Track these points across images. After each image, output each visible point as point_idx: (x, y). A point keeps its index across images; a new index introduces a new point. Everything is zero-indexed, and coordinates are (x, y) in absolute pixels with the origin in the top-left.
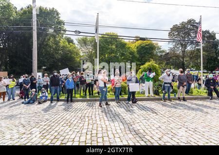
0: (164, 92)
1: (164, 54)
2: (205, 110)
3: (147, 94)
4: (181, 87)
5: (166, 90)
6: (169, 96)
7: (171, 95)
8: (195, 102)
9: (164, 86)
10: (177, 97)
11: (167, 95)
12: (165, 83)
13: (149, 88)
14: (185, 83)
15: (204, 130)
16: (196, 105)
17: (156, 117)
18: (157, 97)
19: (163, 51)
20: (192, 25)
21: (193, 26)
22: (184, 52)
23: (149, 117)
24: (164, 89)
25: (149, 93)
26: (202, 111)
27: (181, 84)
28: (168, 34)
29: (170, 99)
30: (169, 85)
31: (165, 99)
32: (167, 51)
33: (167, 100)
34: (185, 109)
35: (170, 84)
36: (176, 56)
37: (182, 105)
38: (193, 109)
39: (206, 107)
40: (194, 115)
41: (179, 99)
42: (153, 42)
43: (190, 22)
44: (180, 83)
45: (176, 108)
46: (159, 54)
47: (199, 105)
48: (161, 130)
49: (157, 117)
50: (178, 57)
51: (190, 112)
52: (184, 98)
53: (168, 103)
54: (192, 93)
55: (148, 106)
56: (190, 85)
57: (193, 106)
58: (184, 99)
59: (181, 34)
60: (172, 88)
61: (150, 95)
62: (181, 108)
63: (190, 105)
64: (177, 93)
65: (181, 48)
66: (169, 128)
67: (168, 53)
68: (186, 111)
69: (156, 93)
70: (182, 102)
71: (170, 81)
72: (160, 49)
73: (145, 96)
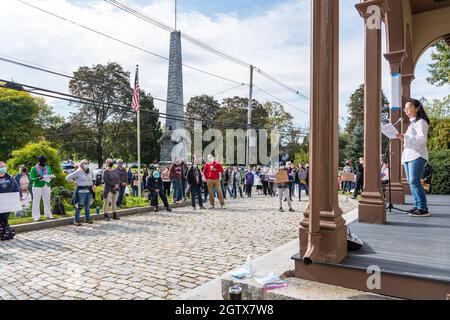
0: (77, 206)
1: (59, 125)
2: (152, 228)
3: (36, 216)
4: (110, 194)
5: (82, 203)
6: (87, 213)
7: (91, 210)
8: (133, 218)
9: (77, 193)
10: (102, 213)
11: (83, 211)
12: (81, 188)
13: (42, 201)
14: (117, 186)
15: (158, 257)
16: (137, 222)
17: (72, 256)
18: (61, 218)
19: (57, 120)
20: (115, 75)
21: (118, 77)
22: (100, 125)
23: (57, 260)
24: (77, 200)
25: (42, 213)
26: (147, 231)
27: (110, 188)
28: (68, 84)
29: (89, 220)
30: (87, 191)
31: (79, 221)
32: (67, 121)
33: (83, 221)
34: (121, 232)
35: (90, 188)
36: (86, 133)
37: (113, 227)
38: (134, 231)
39: (151, 223)
40: (137, 239)
41: (106, 217)
42: (33, 95)
43: (112, 67)
44: (107, 185)
45: (104, 233)
46: (47, 125)
47: (142, 223)
48: (91, 275)
49: (74, 256)
50: (88, 134)
51: (131, 235)
52: (114, 214)
53: (85, 227)
54: (125, 204)
55: (46, 238)
56: (122, 188)
57: (132, 225)
58: (115, 216)
59: (96, 88)
60: (94, 197)
61: (45, 216)
62: (114, 232)
63: (126, 224)
64: (101, 206)
65: (95, 117)
66: (105, 268)
67: (68, 125)
68: (123, 235)
69: (58, 210)
70: (113, 222)
71: (90, 183)
72: (49, 113)
73: (32, 221)
